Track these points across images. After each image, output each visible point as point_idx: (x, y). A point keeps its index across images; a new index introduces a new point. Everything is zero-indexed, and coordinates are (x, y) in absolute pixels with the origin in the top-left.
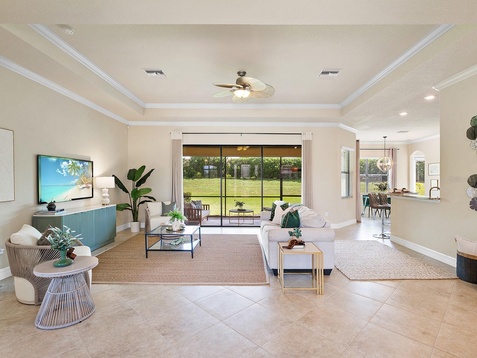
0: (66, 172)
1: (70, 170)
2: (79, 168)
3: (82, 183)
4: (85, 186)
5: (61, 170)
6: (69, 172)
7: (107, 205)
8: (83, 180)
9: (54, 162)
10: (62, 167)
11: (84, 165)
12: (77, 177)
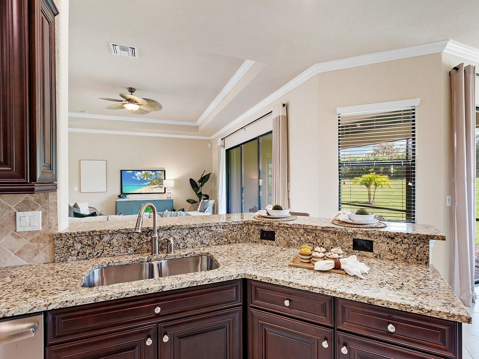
0: (140, 178)
1: (143, 177)
2: (151, 175)
3: (155, 184)
4: (158, 186)
5: (136, 177)
6: (142, 178)
7: (169, 198)
8: (155, 183)
9: (130, 173)
10: (137, 175)
11: (156, 173)
12: (149, 181)
